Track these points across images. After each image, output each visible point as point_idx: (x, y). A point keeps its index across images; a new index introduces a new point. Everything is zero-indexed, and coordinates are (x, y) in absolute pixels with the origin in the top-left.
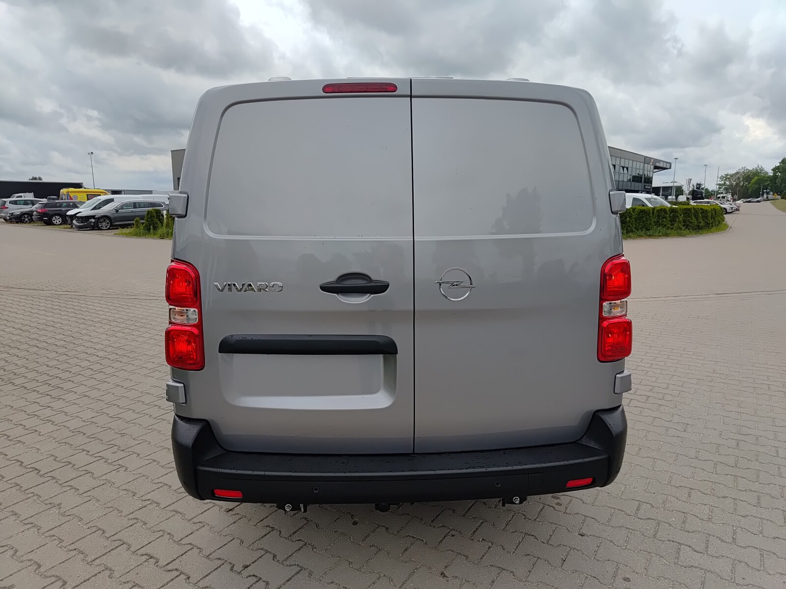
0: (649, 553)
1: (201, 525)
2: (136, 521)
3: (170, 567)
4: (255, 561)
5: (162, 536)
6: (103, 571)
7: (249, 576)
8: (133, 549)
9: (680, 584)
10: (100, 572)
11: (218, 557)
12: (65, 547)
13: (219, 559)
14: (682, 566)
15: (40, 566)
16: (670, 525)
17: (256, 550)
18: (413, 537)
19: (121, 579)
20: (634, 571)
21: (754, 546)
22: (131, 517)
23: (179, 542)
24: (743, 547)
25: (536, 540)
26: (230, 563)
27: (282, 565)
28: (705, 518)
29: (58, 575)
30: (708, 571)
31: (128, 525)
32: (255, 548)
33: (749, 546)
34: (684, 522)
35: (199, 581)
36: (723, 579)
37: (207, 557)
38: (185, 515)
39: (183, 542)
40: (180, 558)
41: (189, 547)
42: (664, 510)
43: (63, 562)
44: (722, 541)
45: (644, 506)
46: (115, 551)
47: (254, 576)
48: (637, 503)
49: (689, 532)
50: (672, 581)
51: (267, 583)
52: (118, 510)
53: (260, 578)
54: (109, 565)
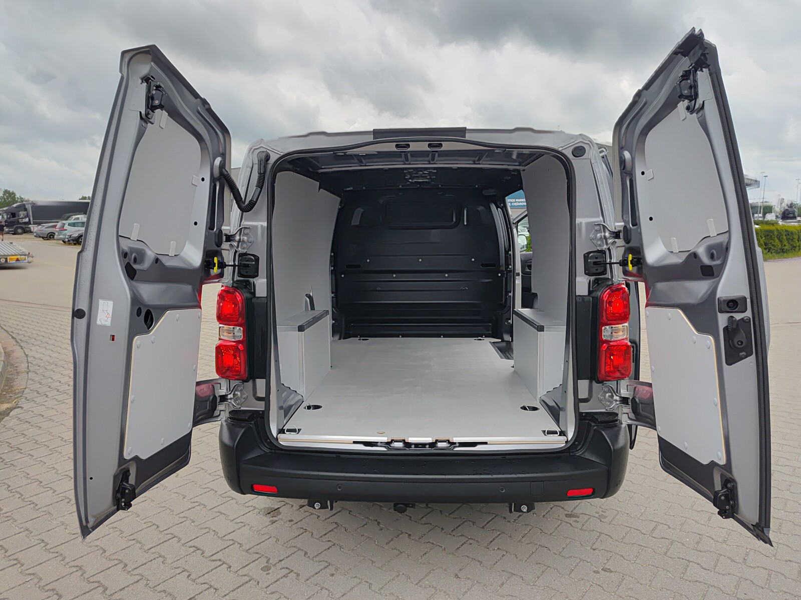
0: (657, 567)
1: (243, 525)
2: (185, 519)
3: (214, 558)
4: (289, 556)
5: (207, 532)
6: (157, 558)
7: (283, 568)
8: (183, 542)
9: (682, 595)
10: (155, 559)
11: (256, 551)
12: (125, 537)
13: (257, 553)
14: (686, 580)
15: (105, 551)
16: (683, 544)
17: (290, 547)
18: (433, 544)
19: (172, 565)
20: (638, 582)
21: (764, 566)
22: (181, 515)
23: (222, 538)
24: (752, 567)
25: (549, 551)
26: (266, 557)
27: (312, 561)
28: (720, 540)
29: (120, 558)
30: (712, 586)
31: (179, 522)
32: (288, 546)
33: (758, 567)
34: (698, 543)
35: (239, 570)
36: (725, 593)
37: (247, 551)
38: (229, 516)
39: (226, 538)
40: (223, 551)
41: (232, 542)
42: (680, 531)
43: (124, 549)
44: (733, 561)
45: (660, 527)
46: (168, 543)
47: (287, 568)
48: (654, 524)
49: (701, 551)
50: (674, 592)
51: (298, 575)
52: (170, 509)
53: (292, 571)
54: (163, 553)
